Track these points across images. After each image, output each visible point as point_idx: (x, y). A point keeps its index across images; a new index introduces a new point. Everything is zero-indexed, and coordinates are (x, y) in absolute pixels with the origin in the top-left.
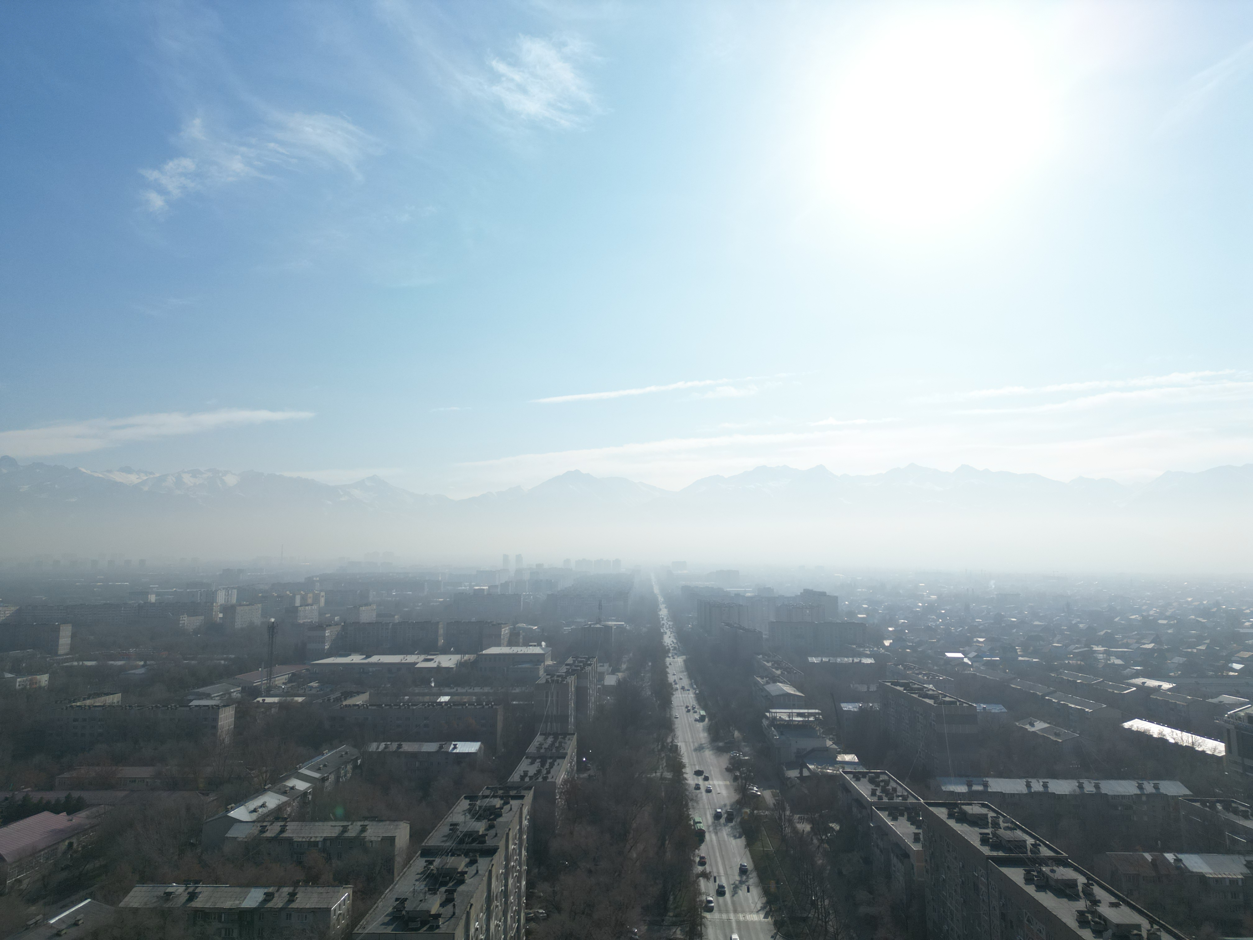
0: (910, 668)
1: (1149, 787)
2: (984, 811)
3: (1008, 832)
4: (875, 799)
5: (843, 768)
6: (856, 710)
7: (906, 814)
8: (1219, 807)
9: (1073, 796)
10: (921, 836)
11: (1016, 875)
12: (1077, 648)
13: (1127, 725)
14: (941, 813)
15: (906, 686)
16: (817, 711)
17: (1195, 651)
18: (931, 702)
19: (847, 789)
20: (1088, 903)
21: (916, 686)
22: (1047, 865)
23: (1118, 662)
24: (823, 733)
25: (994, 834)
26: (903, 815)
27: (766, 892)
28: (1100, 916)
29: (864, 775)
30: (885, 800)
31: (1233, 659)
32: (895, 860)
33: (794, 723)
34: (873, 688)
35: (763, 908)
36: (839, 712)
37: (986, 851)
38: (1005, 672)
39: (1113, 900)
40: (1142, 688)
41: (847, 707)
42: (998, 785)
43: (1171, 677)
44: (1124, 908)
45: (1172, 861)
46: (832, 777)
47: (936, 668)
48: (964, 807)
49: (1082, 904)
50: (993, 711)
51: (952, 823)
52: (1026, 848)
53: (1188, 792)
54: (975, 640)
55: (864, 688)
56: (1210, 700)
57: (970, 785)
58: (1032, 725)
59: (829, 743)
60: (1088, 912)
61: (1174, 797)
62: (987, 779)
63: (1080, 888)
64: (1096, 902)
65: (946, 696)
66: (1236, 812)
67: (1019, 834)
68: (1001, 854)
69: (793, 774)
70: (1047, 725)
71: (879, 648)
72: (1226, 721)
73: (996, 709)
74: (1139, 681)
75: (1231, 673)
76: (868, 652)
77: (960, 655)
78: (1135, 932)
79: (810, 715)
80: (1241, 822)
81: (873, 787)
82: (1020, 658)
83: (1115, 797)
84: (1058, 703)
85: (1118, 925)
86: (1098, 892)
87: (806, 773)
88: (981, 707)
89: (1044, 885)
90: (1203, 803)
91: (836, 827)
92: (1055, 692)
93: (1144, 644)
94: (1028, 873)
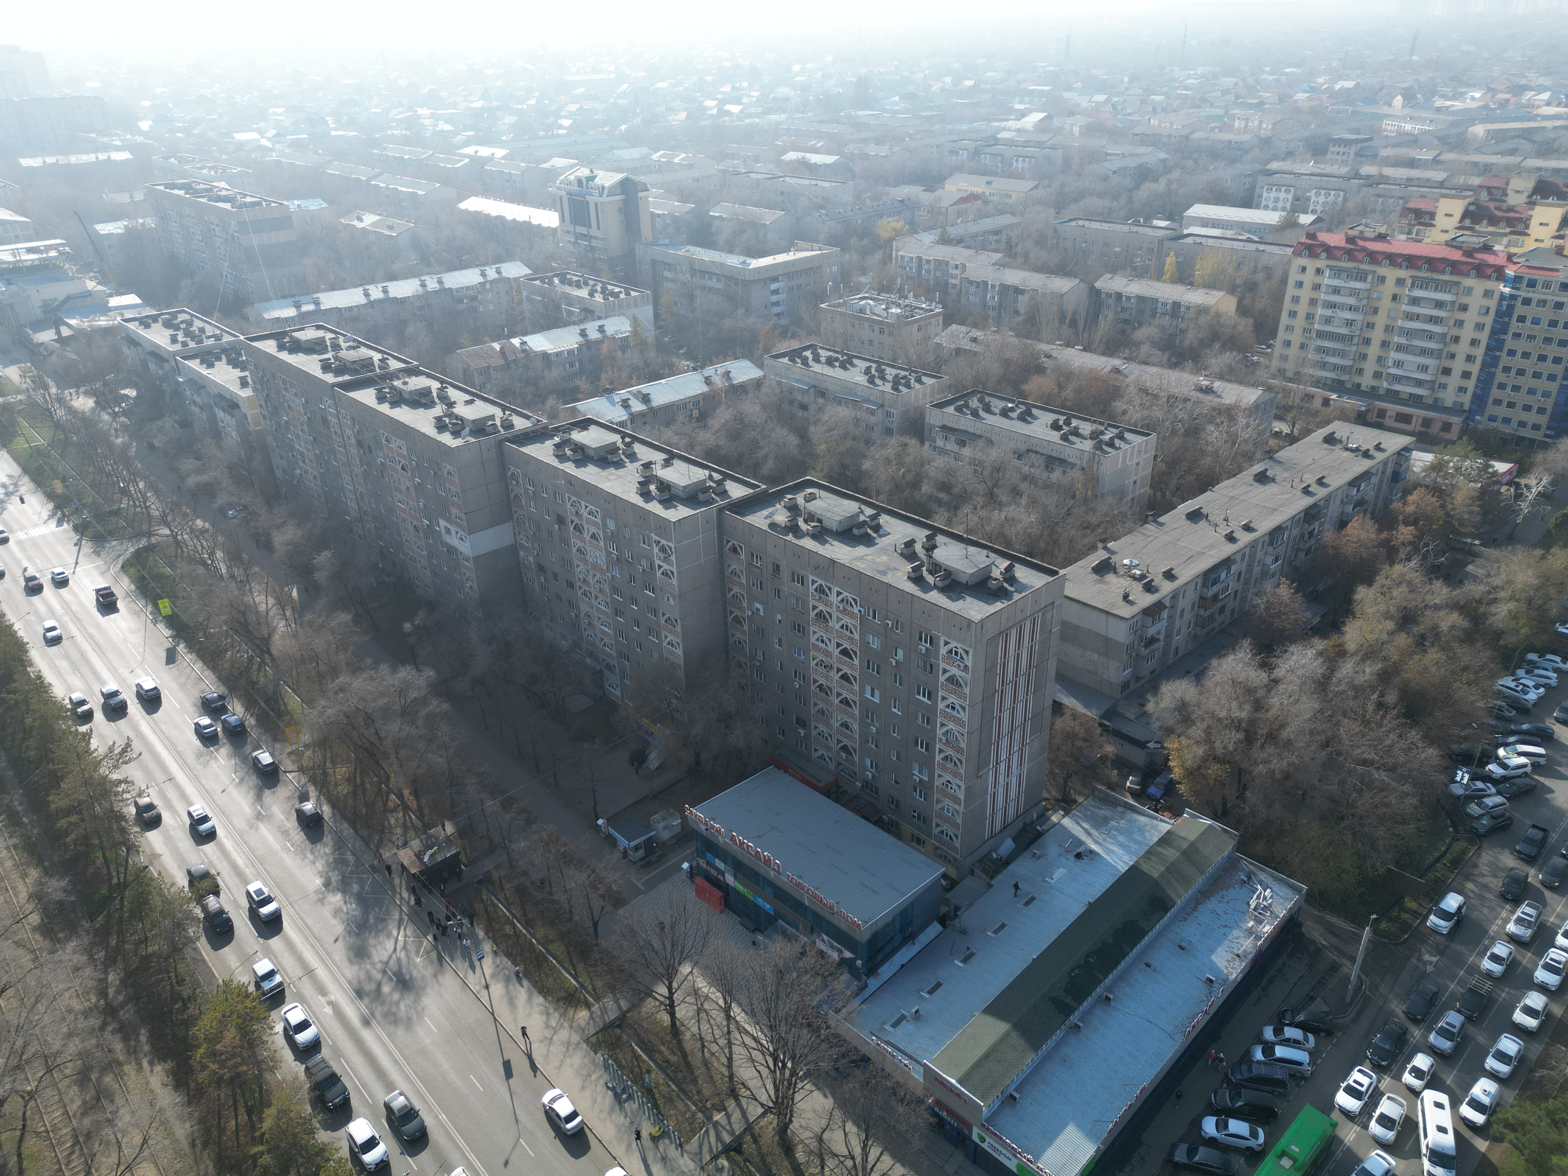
0: (187, 161)
1: (492, 274)
2: (320, 333)
3: (352, 352)
4: (178, 347)
5: (122, 315)
6: (120, 231)
7: (223, 357)
8: (556, 281)
9: (417, 297)
10: (249, 379)
11: (367, 397)
12: (399, 113)
13: (463, 206)
14: (269, 347)
15: (187, 187)
16: (58, 241)
17: (525, 107)
18: (227, 206)
19: (133, 342)
20: (444, 407)
21: (202, 186)
22: (398, 378)
23: (448, 127)
24: (77, 271)
25: (336, 358)
26: (219, 359)
27: (50, 496)
28: (457, 417)
29: (155, 319)
30: (192, 345)
31: (562, 113)
32: (220, 414)
33: (25, 264)
34: (139, 196)
35: (51, 517)
36: (95, 240)
37: (330, 378)
38: (318, 154)
39: (468, 397)
40: (475, 159)
41: (105, 229)
42: (332, 300)
43: (504, 142)
44: (479, 403)
45: (518, 345)
46: (108, 331)
47: (224, 157)
48: (295, 334)
49: (438, 410)
50: (311, 208)
51: (284, 356)
52: (373, 364)
53: (529, 271)
54: (271, 111)
55: (125, 198)
56: (543, 166)
57: (298, 306)
58: (360, 219)
59: (91, 285)
60: (445, 416)
61: (516, 279)
62: (318, 295)
63: (435, 395)
64: (451, 405)
65: (245, 196)
66: (570, 283)
67: (364, 352)
68: (347, 378)
69: (46, 336)
70: (377, 218)
71: (133, 135)
72: (559, 188)
73: (315, 205)
74: (470, 150)
75: (561, 132)
76: (118, 143)
77: (254, 136)
78: (490, 423)
79: (48, 248)
80: (575, 293)
81: (171, 332)
82: (333, 133)
83: (458, 290)
84: (387, 188)
85: (474, 421)
86: (452, 393)
87: (65, 332)
88: (293, 205)
89: (399, 399)
90: (543, 282)
91: (132, 393)
92: (381, 174)
93: (472, 102)
94: (379, 391)
